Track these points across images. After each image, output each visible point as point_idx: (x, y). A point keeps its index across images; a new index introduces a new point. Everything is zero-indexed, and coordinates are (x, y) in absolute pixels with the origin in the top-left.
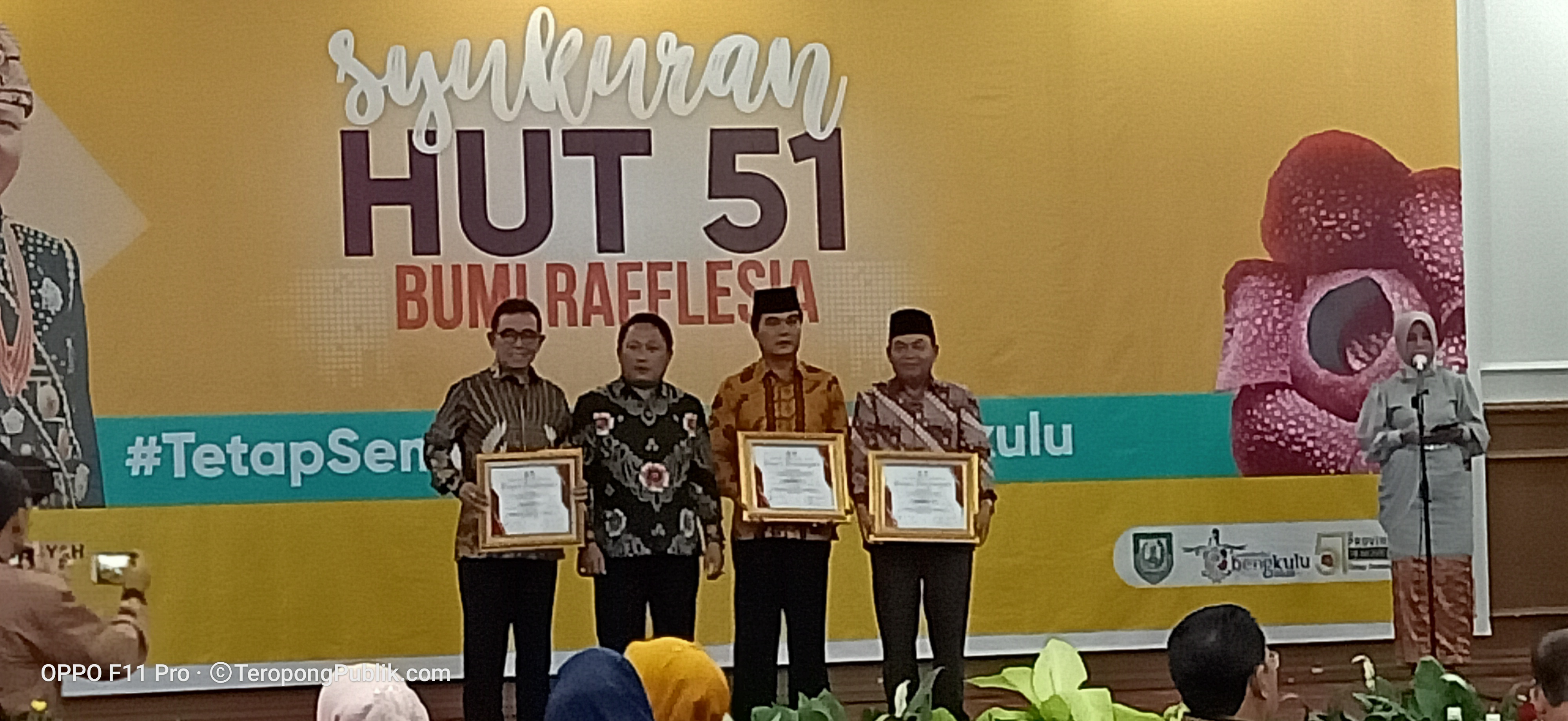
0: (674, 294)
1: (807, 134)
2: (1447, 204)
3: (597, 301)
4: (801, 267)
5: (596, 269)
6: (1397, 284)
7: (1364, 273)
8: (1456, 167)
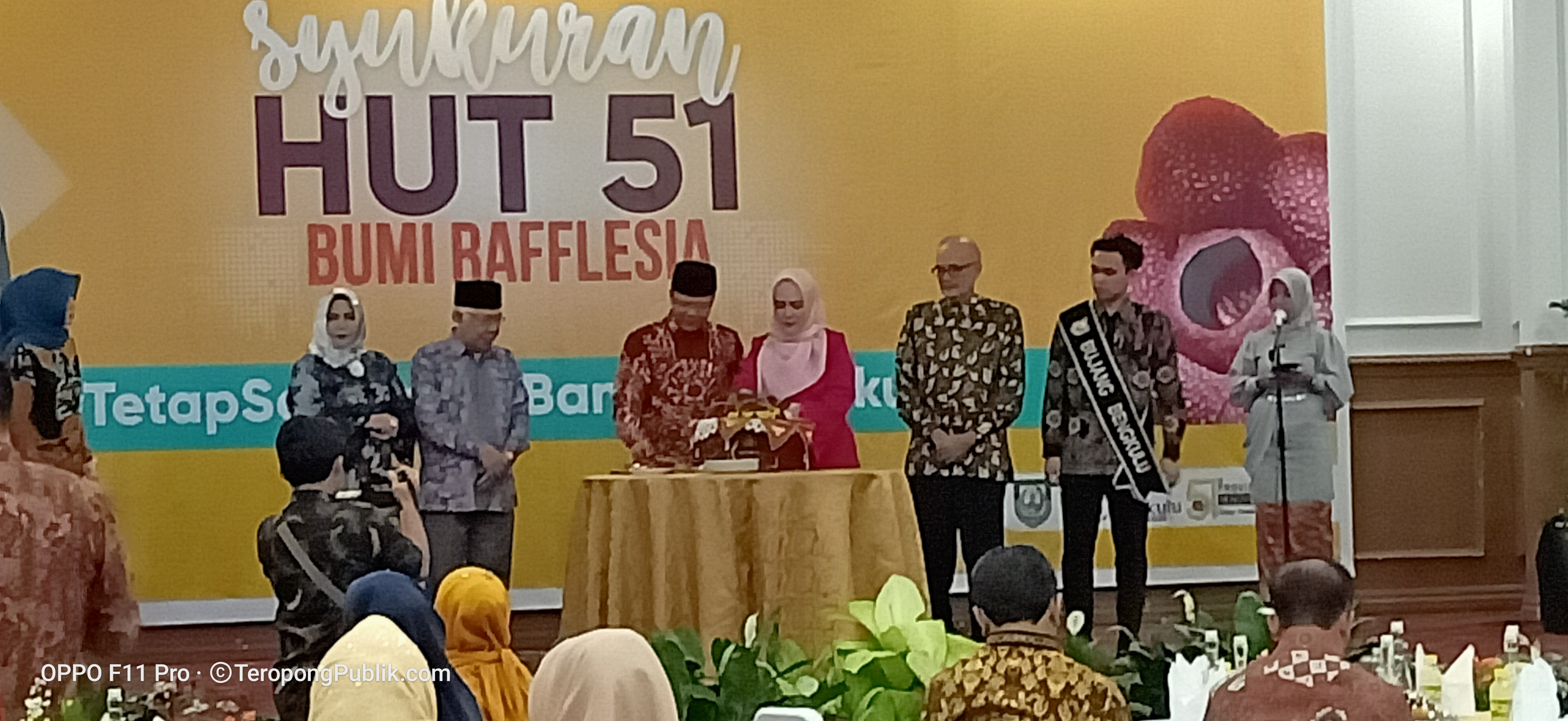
0: (574, 252)
1: (701, 100)
2: (1314, 168)
3: (500, 258)
4: (696, 227)
5: (499, 228)
6: (1265, 243)
7: (1233, 233)
8: (1322, 131)
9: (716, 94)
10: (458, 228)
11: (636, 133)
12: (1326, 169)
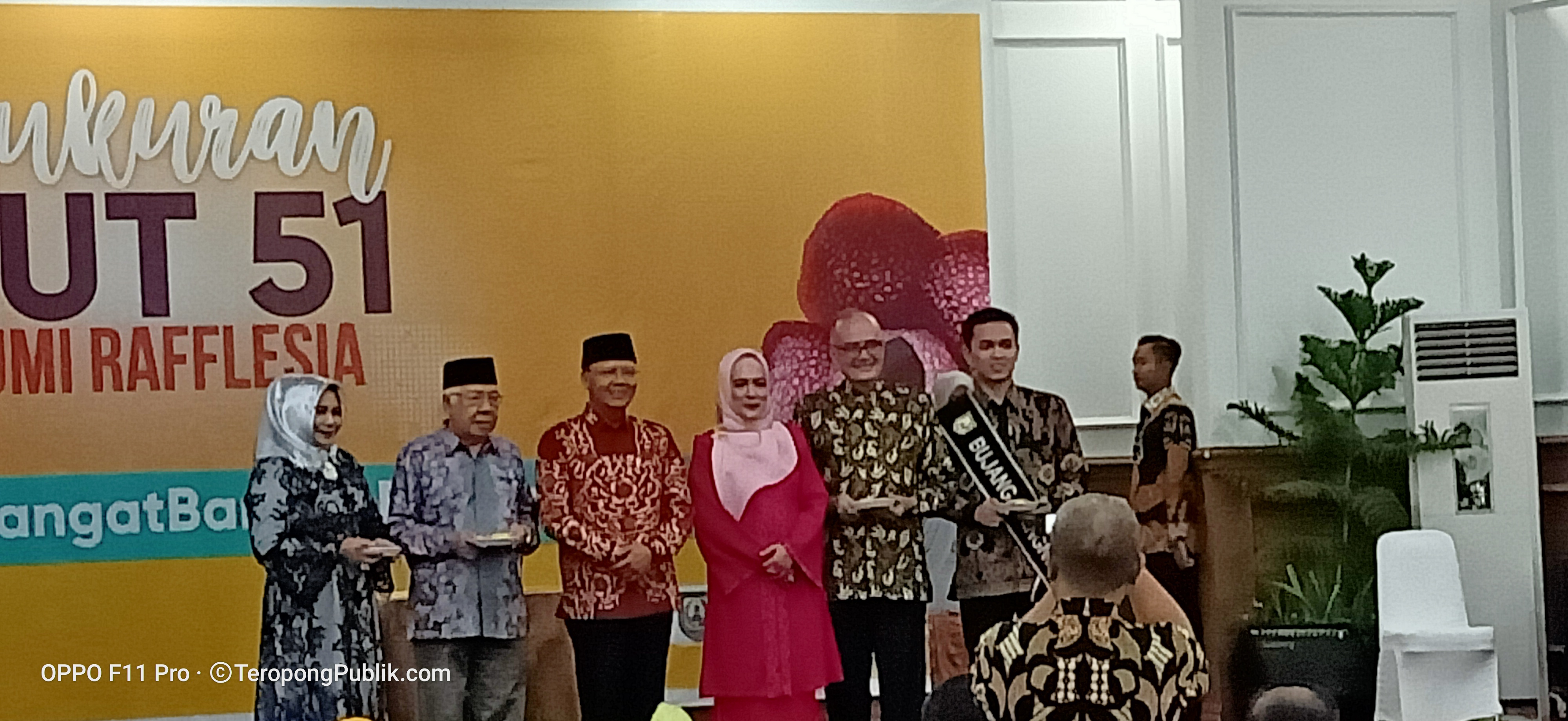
0: (221, 358)
1: (352, 198)
2: (975, 265)
3: (142, 364)
4: (347, 330)
5: (141, 334)
6: (927, 345)
7: (896, 334)
8: (982, 229)
9: (367, 193)
10: (97, 333)
11: (284, 232)
12: (987, 268)
